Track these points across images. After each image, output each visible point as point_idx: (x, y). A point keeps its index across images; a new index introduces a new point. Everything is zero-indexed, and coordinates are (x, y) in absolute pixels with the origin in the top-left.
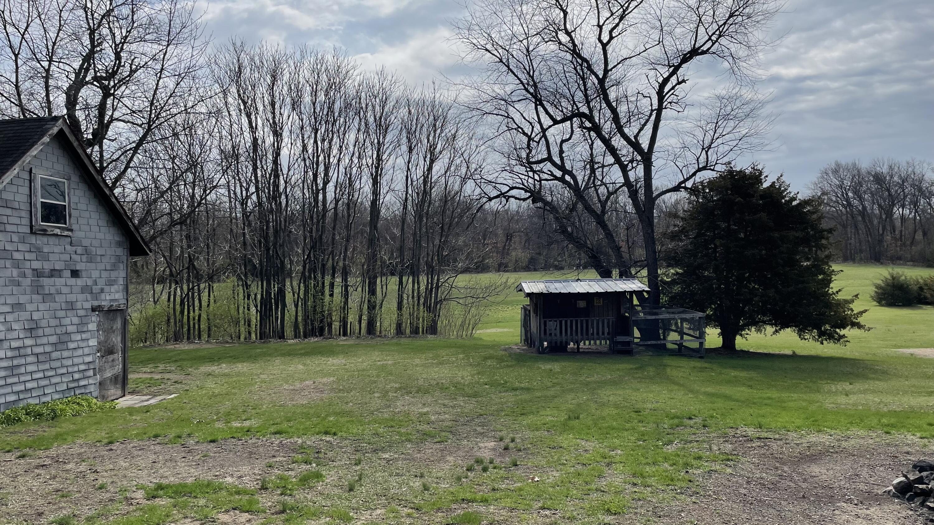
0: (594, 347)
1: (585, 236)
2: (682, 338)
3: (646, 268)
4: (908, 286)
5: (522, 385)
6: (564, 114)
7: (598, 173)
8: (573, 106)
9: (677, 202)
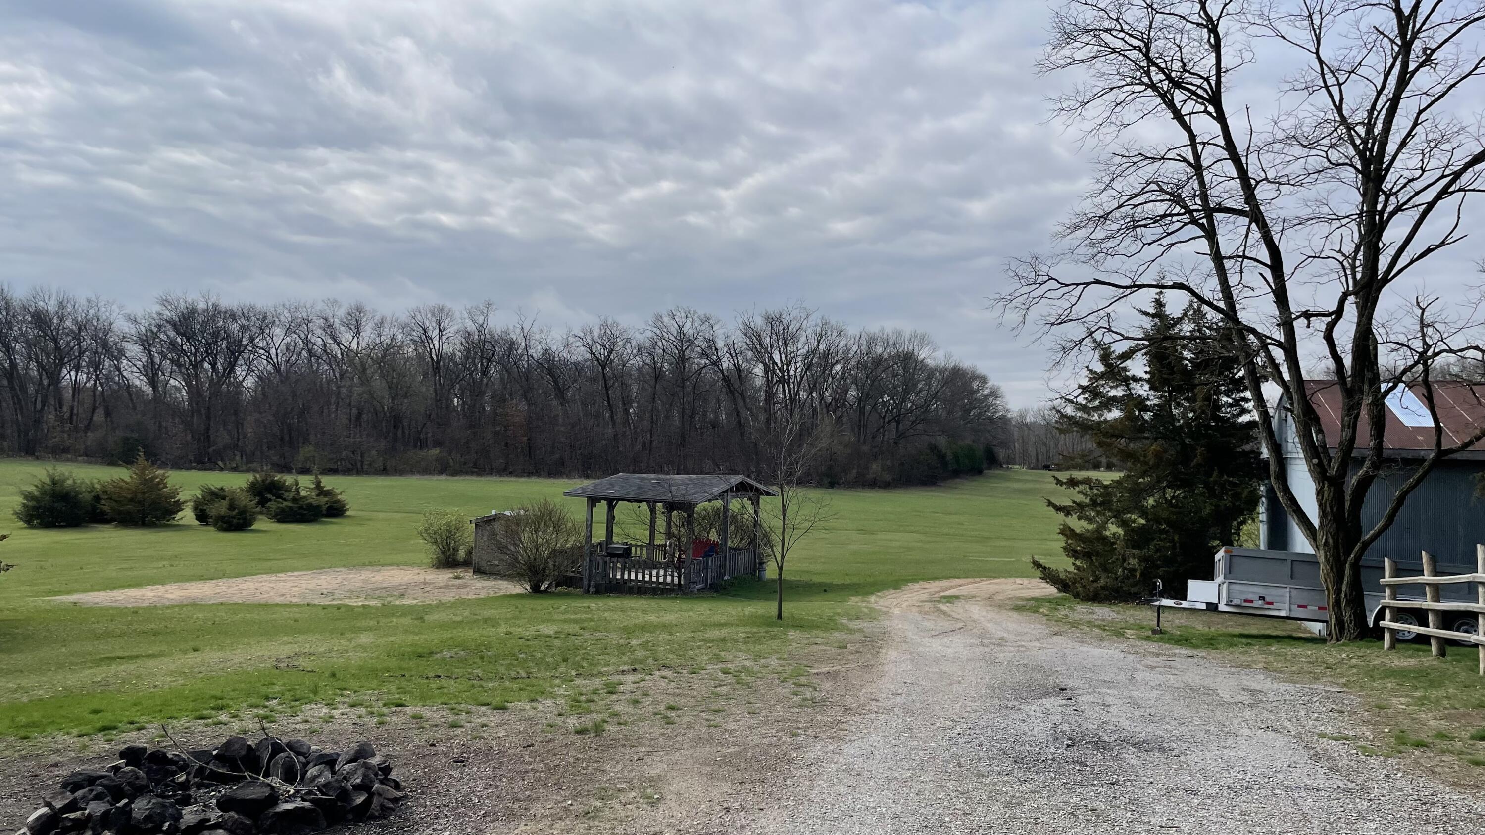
4: (76, 496)
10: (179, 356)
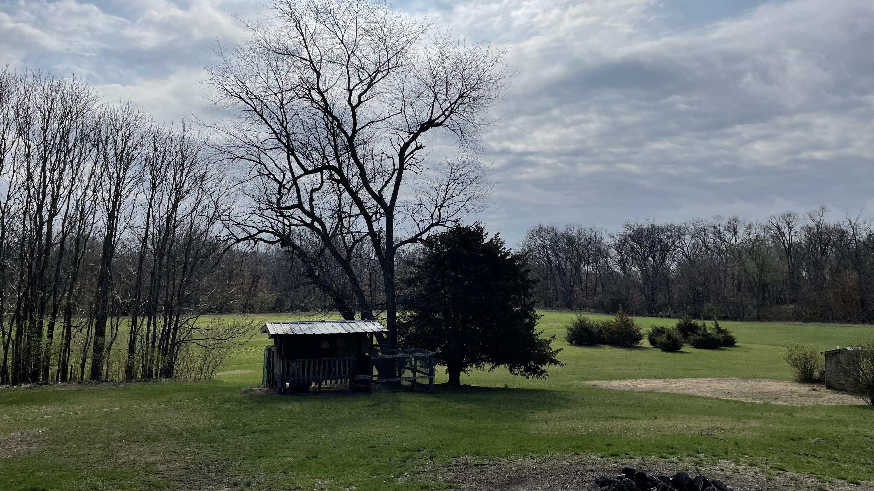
0: (335, 386)
1: (331, 279)
2: (415, 375)
3: (386, 311)
4: (591, 329)
5: (262, 427)
6: (315, 165)
7: (345, 222)
8: (323, 159)
9: (414, 252)
10: (636, 255)
